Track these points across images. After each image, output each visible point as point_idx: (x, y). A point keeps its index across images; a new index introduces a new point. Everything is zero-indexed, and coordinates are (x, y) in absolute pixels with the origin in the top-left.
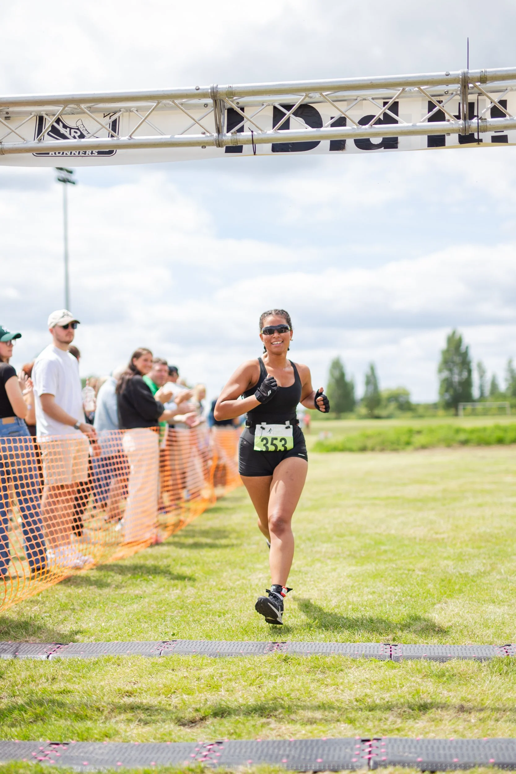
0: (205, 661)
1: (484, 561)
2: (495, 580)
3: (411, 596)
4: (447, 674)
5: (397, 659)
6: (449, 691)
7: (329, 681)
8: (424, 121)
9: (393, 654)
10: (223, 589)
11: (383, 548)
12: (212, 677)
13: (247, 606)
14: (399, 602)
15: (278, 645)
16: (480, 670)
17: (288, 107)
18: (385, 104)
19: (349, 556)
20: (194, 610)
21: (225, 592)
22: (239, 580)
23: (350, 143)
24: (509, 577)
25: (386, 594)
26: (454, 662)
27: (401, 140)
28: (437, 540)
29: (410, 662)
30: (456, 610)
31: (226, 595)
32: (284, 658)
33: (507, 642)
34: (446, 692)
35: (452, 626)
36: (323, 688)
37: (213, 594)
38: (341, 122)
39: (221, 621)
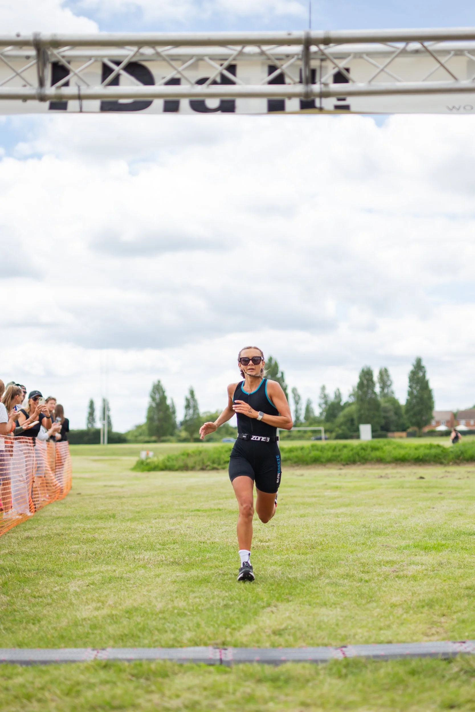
0: (15, 671)
1: (312, 566)
2: (325, 583)
3: (239, 600)
4: (282, 678)
5: (228, 664)
6: (287, 695)
7: (153, 688)
8: (264, 84)
9: (224, 658)
10: (39, 597)
11: (208, 555)
12: (23, 686)
13: (64, 612)
14: (226, 606)
15: (98, 652)
16: (317, 673)
17: (118, 63)
18: (221, 65)
19: (173, 563)
20: (5, 617)
21: (40, 600)
22: (56, 587)
23: (185, 103)
24: (338, 581)
25: (213, 598)
26: (289, 666)
27: (239, 103)
28: (263, 547)
29: (241, 666)
30: (287, 614)
31: (41, 602)
32: (104, 663)
33: (343, 644)
34: (283, 698)
35: (283, 630)
36: (148, 697)
37: (28, 601)
38: (175, 82)
39: (35, 628)
